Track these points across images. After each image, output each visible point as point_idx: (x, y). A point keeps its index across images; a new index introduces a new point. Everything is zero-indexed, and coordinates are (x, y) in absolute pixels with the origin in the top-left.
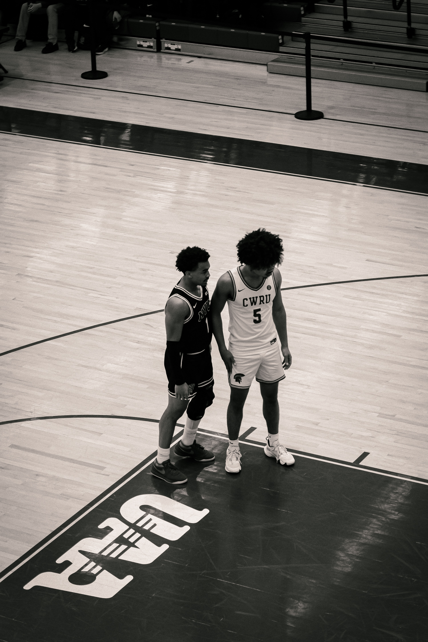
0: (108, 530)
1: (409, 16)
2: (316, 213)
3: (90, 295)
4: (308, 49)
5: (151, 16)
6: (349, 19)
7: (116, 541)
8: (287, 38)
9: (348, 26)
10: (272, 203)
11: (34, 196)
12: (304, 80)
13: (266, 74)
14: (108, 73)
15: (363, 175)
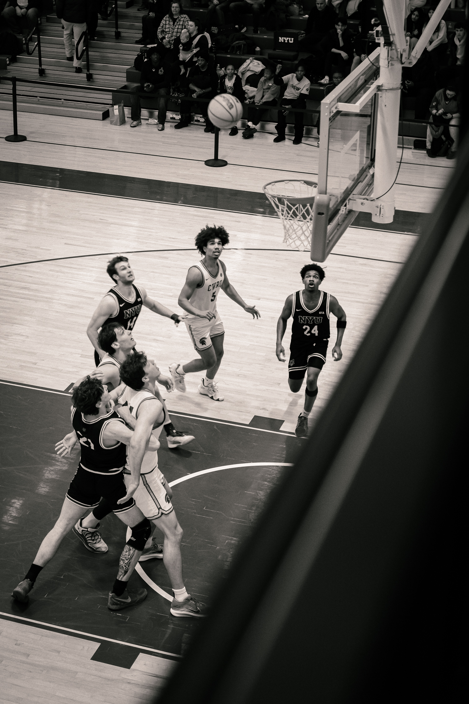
1: (88, 65)
4: (14, 89)
6: (43, 67)
9: (42, 72)
12: (12, 113)
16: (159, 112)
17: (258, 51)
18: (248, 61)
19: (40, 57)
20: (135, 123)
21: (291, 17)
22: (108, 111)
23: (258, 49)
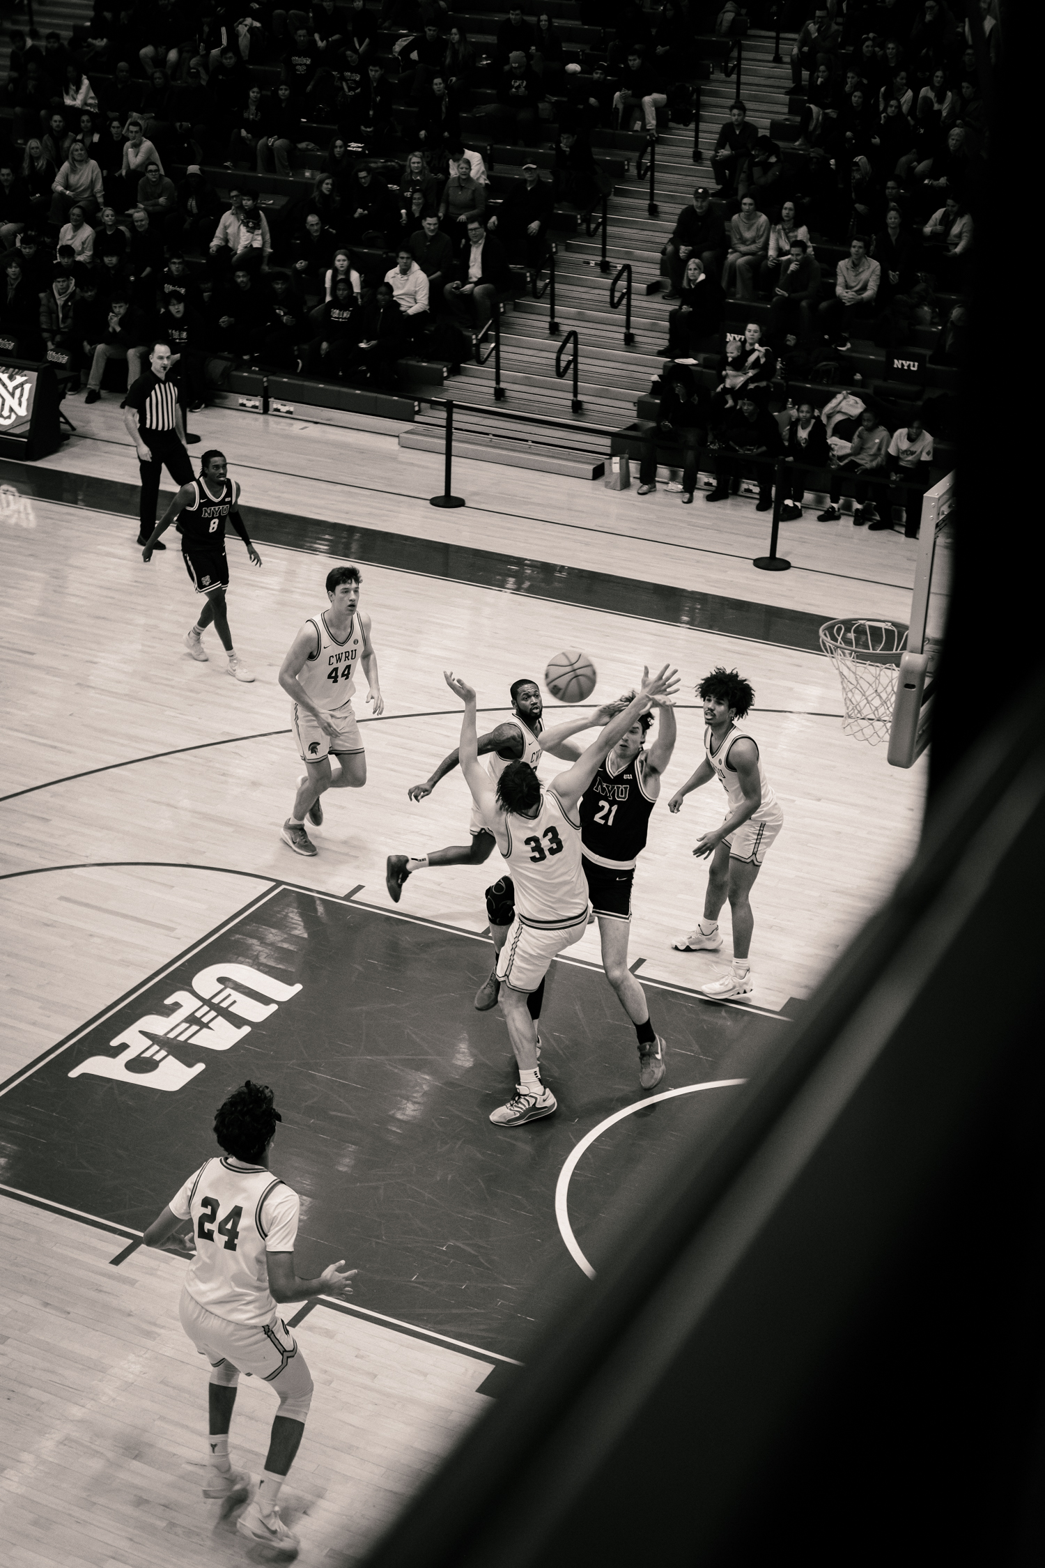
0: (177, 1006)
1: (575, 386)
2: (449, 623)
3: (167, 713)
4: (449, 420)
5: (257, 369)
6: (503, 385)
7: (186, 1020)
8: (423, 405)
9: (500, 394)
10: (397, 609)
11: (101, 587)
12: (443, 457)
13: (397, 447)
14: (202, 438)
15: (511, 580)
16: (685, 472)
17: (858, 381)
18: (839, 397)
19: (498, 368)
20: (645, 488)
21: (919, 327)
22: (602, 466)
23: (858, 377)
